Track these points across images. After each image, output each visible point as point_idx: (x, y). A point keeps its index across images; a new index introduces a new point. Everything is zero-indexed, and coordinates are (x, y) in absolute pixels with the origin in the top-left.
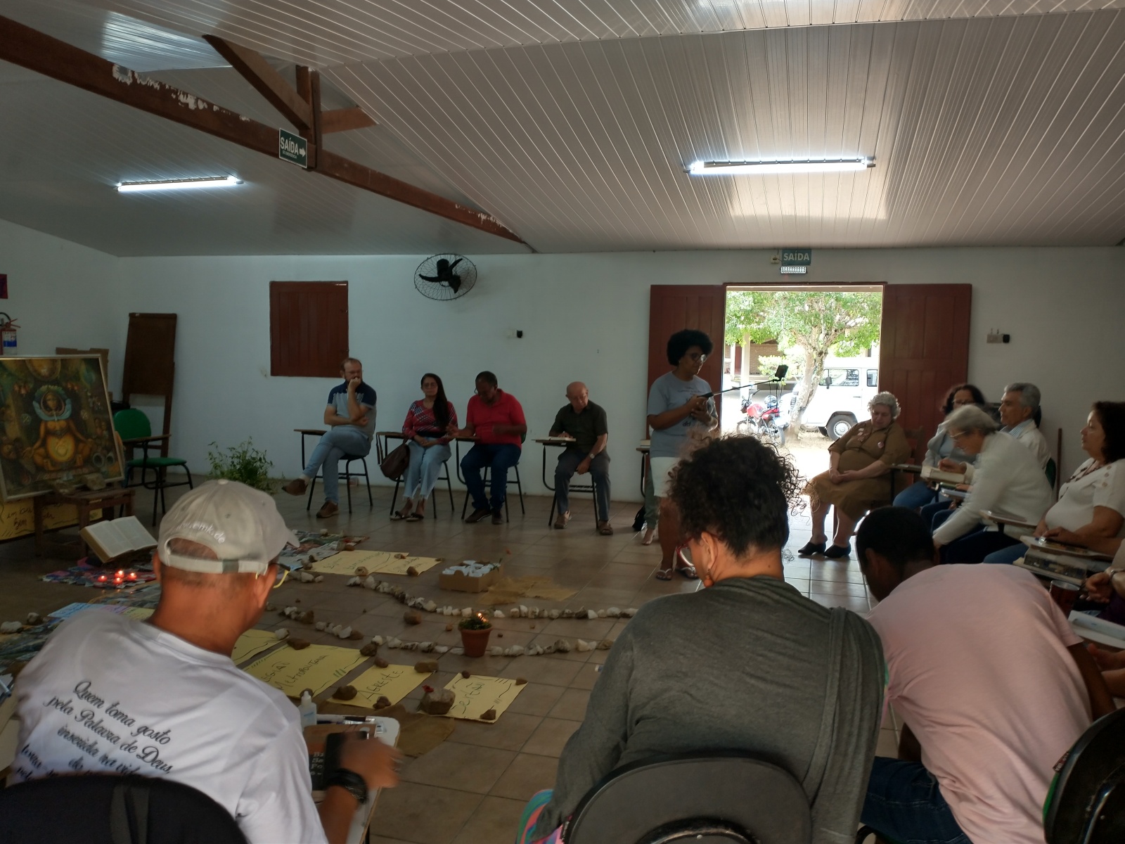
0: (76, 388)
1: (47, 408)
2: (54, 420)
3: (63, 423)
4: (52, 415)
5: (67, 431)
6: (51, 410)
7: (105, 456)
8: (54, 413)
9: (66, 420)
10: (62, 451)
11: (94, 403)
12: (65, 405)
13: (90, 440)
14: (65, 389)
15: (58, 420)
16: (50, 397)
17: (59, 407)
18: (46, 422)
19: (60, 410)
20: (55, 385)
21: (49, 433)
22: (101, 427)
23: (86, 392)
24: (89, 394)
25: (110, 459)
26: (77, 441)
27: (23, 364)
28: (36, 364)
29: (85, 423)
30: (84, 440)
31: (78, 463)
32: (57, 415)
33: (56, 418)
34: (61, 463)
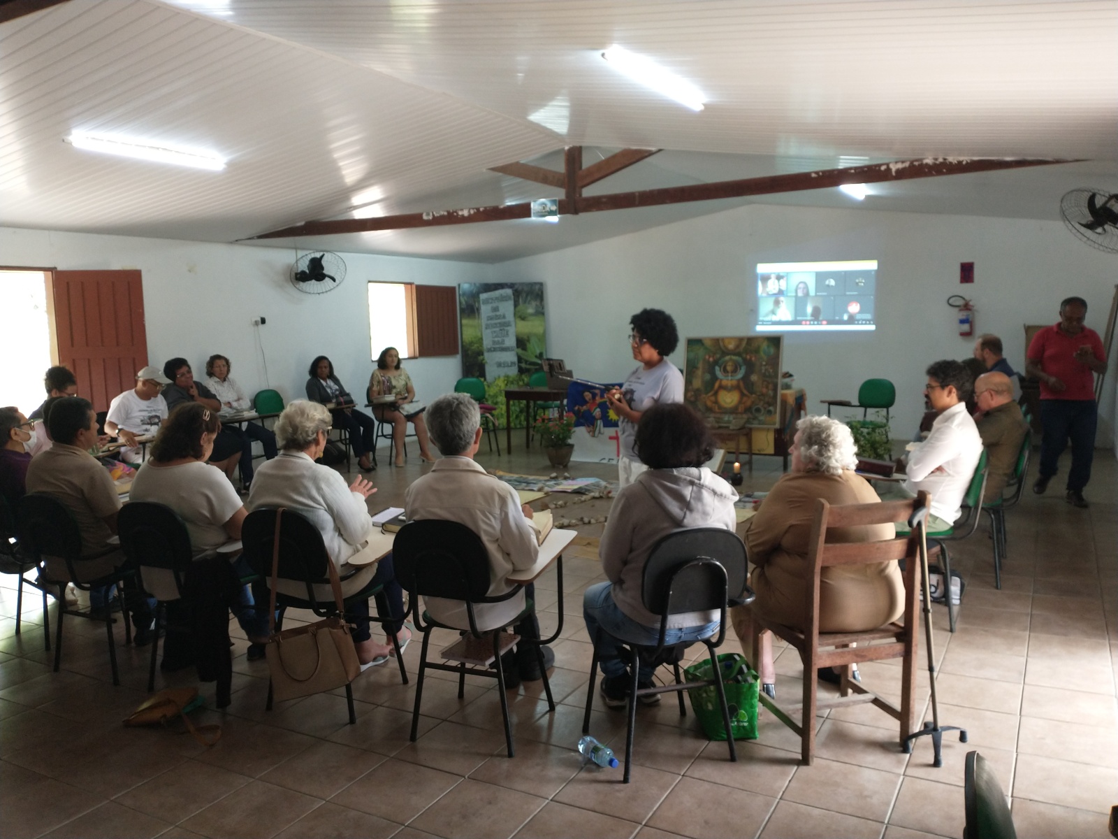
0: (753, 359)
1: (725, 371)
2: (728, 380)
3: (734, 382)
4: (728, 376)
5: (736, 387)
6: (728, 372)
7: (765, 408)
8: (730, 375)
9: (738, 380)
10: (728, 400)
11: (766, 370)
12: (740, 369)
15: (731, 380)
16: (730, 363)
17: (735, 371)
18: (721, 380)
19: (735, 373)
20: (736, 356)
21: (721, 387)
22: (767, 387)
23: (761, 362)
24: (764, 363)
25: (769, 412)
26: (742, 395)
27: (717, 341)
28: (726, 341)
29: (753, 384)
30: (749, 394)
31: (740, 410)
32: (731, 376)
33: (730, 378)
34: (725, 408)
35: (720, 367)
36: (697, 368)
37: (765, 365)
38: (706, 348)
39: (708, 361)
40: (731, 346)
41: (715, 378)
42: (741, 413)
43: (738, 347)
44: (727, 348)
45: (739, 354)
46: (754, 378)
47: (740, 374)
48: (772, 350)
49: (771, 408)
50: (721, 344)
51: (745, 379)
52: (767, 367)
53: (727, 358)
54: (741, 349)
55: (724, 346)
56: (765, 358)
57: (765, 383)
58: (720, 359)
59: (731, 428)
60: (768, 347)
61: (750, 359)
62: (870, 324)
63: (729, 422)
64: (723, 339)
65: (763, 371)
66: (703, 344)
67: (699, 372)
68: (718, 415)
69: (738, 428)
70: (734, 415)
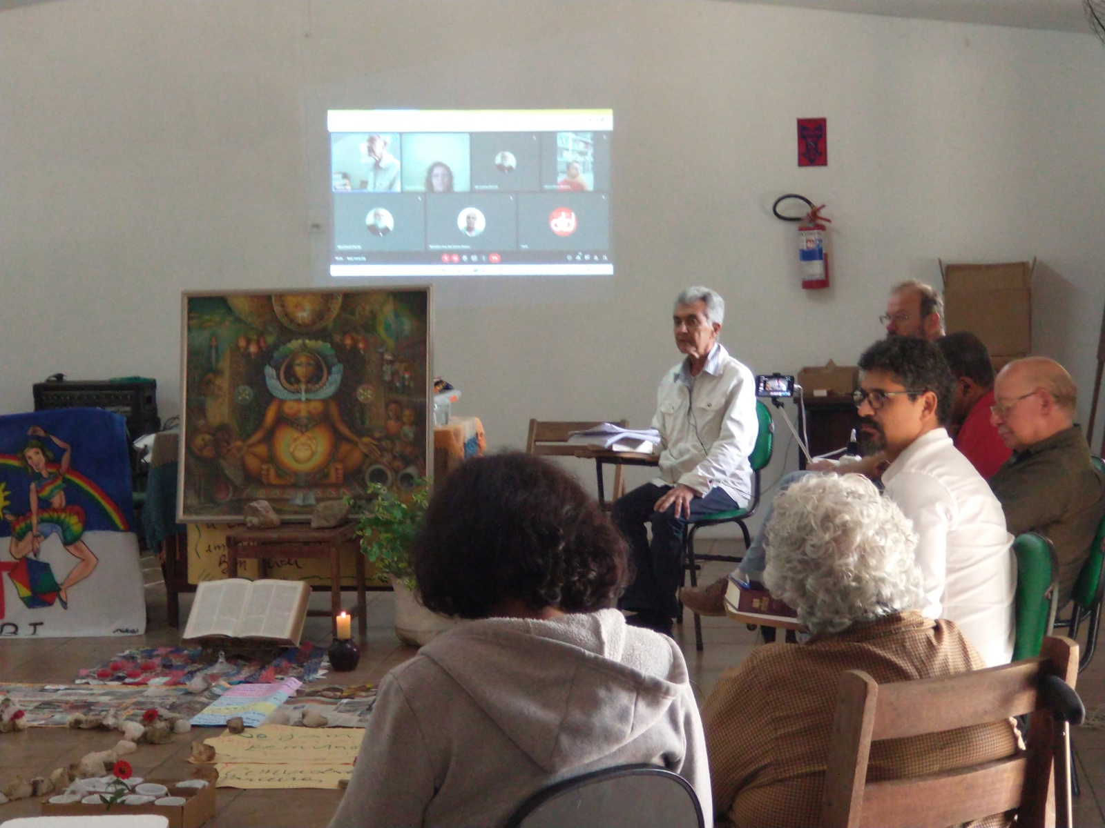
0: (361, 345)
1: (290, 377)
2: (299, 401)
3: (316, 407)
4: (298, 391)
5: (322, 420)
6: (298, 381)
7: (396, 471)
8: (303, 387)
9: (325, 401)
10: (302, 454)
11: (394, 374)
12: (330, 373)
13: (366, 440)
14: (338, 348)
15: (308, 400)
16: (302, 359)
17: (315, 378)
18: (282, 402)
19: (317, 382)
20: (316, 339)
21: (283, 420)
22: (399, 418)
23: (382, 354)
24: (388, 357)
25: (408, 478)
26: (338, 438)
27: (265, 301)
28: (290, 302)
29: (363, 408)
30: (354, 438)
31: (333, 478)
32: (307, 391)
33: (303, 396)
34: (296, 474)
35: (277, 369)
36: (218, 373)
37: (391, 362)
38: (238, 320)
39: (247, 355)
40: (303, 315)
41: (265, 397)
42: (336, 486)
43: (320, 316)
44: (292, 321)
45: (323, 335)
46: (365, 394)
47: (329, 387)
48: (408, 325)
49: (411, 470)
50: (277, 308)
51: (344, 397)
52: (397, 366)
53: (295, 344)
54: (329, 322)
55: (287, 315)
56: (391, 343)
57: (393, 406)
58: (276, 346)
59: (314, 525)
60: (397, 315)
61: (354, 347)
62: (601, 261)
63: (308, 508)
64: (281, 296)
65: (387, 378)
66: (229, 310)
67: (224, 383)
68: (276, 493)
69: (333, 523)
70: (319, 493)
